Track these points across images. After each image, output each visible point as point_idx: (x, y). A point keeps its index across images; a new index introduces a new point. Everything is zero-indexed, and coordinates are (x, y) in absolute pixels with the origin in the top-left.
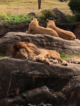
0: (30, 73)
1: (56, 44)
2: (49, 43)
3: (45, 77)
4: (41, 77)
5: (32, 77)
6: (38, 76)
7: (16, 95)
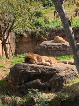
0: (30, 71)
1: (69, 49)
2: (65, 49)
3: (39, 74)
4: (36, 74)
5: (31, 74)
6: (34, 73)
7: (22, 84)
